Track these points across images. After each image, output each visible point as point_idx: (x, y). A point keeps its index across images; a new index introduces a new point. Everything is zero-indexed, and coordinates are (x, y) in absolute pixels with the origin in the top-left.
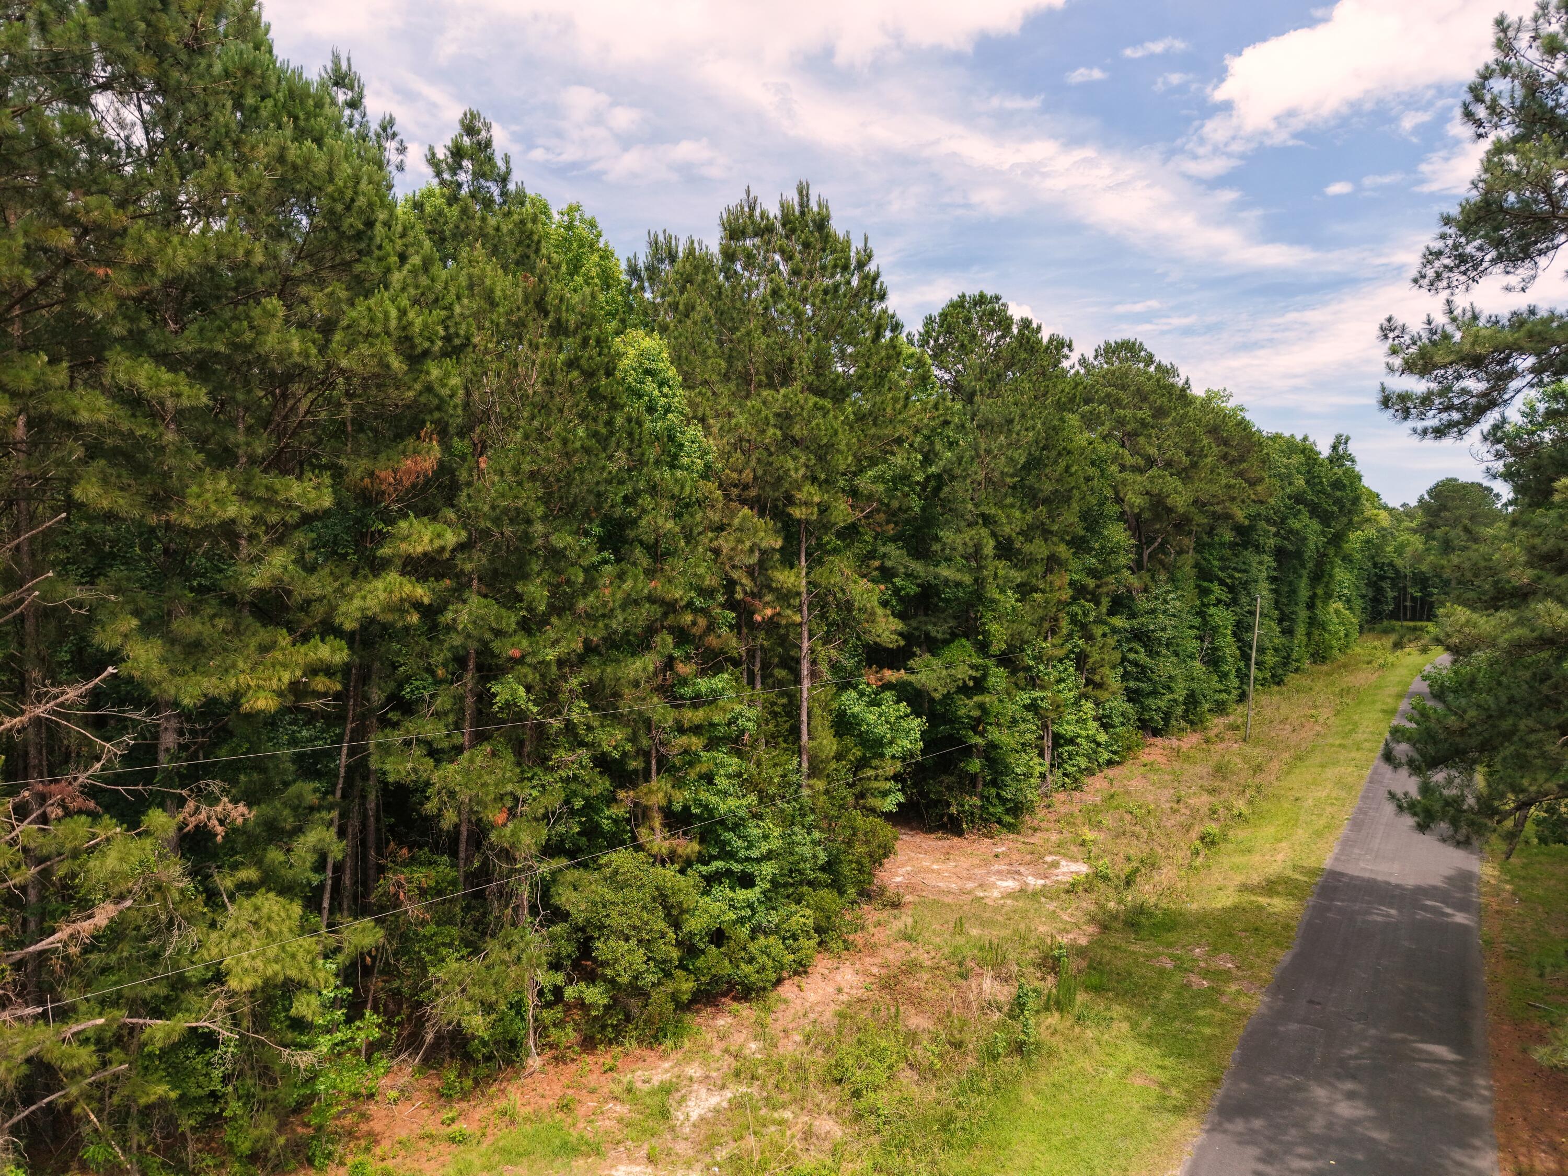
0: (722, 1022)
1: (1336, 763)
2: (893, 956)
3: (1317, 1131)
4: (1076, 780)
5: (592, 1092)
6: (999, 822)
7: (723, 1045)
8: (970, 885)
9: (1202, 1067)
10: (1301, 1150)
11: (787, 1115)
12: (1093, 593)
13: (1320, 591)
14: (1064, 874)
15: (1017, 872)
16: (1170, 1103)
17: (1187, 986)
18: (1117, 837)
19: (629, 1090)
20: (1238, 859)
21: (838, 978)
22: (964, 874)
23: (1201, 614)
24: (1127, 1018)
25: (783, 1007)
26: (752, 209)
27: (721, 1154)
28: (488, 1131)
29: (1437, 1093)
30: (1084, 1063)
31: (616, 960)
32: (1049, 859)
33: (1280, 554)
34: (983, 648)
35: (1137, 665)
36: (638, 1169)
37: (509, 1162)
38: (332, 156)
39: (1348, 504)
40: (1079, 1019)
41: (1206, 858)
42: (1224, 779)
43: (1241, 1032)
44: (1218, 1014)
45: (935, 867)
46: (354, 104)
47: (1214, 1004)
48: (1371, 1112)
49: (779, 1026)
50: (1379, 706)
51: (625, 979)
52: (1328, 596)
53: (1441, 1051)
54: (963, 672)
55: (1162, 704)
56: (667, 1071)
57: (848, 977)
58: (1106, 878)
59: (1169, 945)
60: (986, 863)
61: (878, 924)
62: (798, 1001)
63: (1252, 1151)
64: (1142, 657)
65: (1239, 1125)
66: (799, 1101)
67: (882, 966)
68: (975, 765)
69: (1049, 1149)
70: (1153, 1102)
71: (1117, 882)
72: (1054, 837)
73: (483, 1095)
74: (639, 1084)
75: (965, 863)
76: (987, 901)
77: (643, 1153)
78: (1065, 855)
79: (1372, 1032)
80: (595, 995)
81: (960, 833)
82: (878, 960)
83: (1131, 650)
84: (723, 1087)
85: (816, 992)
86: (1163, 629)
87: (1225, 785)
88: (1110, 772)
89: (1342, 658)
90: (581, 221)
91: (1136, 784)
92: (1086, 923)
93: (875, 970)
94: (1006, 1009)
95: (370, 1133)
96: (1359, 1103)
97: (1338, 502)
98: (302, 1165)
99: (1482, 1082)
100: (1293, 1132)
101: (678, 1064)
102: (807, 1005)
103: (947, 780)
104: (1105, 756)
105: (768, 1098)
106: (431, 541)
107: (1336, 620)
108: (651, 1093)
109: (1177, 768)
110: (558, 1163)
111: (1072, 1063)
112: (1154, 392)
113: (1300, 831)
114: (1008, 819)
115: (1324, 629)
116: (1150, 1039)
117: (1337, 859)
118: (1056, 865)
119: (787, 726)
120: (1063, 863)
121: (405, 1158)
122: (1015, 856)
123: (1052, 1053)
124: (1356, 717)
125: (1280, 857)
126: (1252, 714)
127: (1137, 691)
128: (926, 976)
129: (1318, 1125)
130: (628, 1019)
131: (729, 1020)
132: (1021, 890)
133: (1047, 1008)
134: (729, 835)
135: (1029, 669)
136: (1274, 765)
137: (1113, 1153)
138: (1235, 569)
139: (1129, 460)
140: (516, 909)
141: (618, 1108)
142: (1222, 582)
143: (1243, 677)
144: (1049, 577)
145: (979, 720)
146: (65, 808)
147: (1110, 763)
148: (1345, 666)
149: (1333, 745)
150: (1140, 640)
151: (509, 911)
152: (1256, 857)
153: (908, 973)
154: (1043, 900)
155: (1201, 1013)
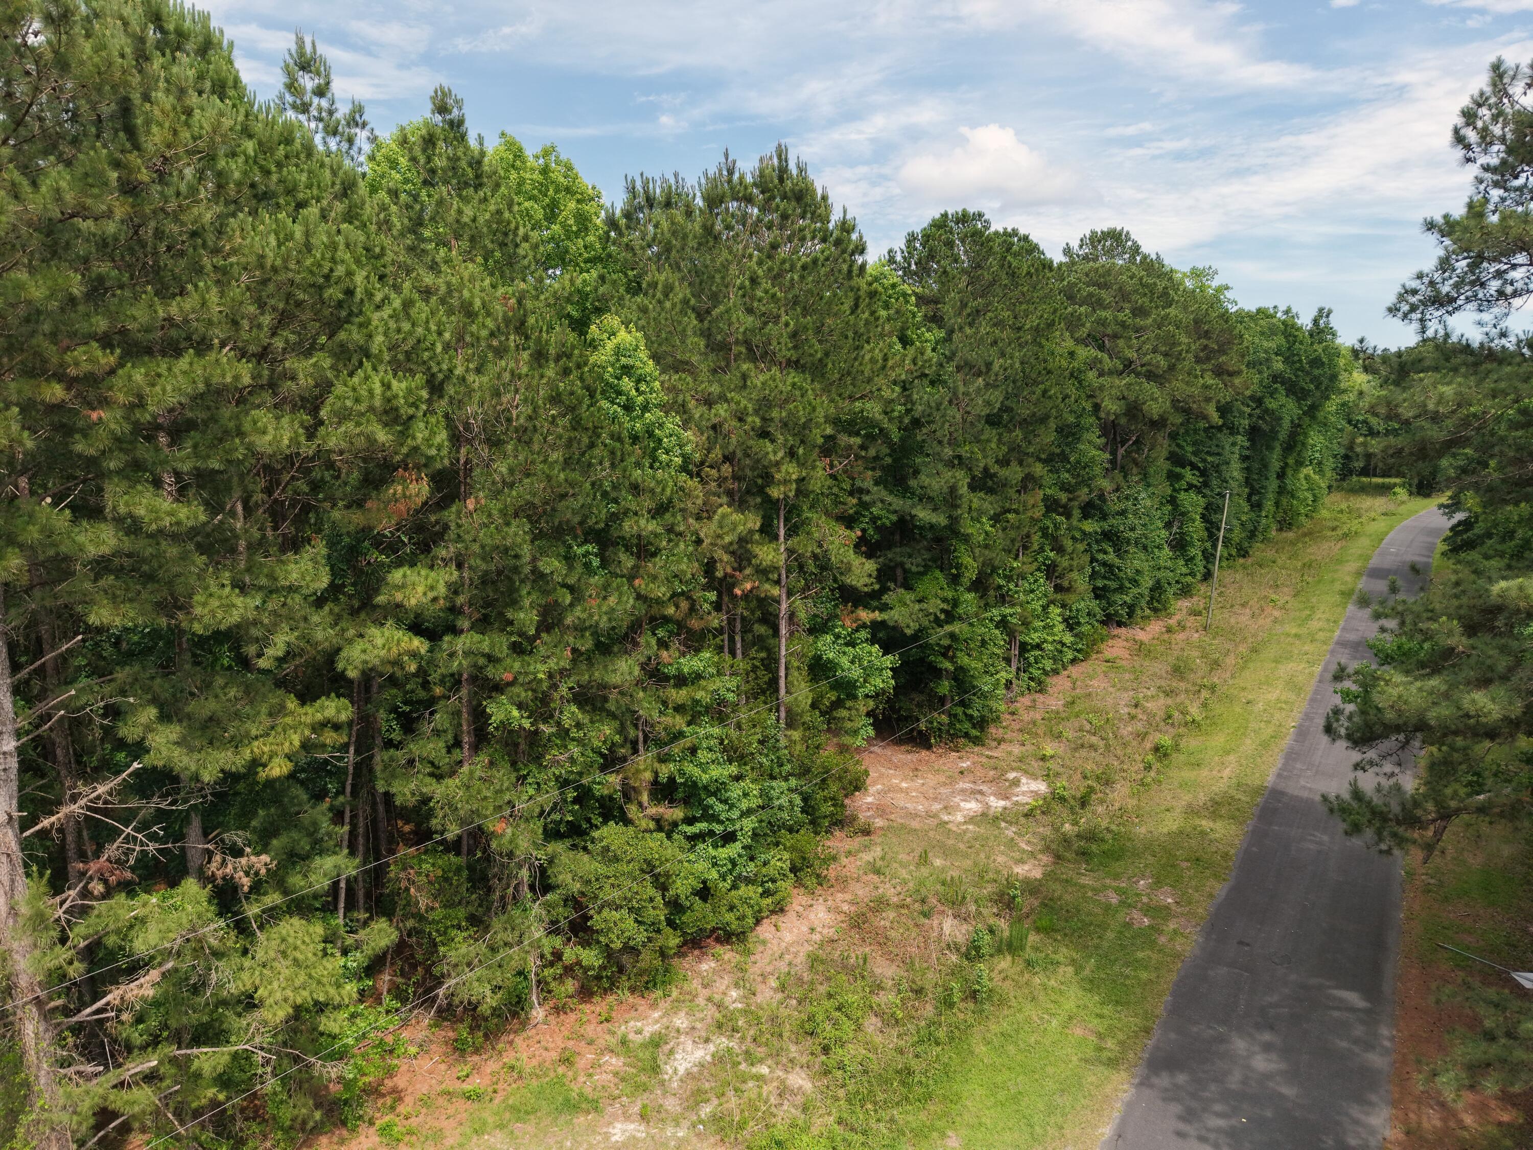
0: (707, 966)
1: (1289, 657)
2: (862, 892)
3: (1233, 1086)
4: (1040, 683)
5: (590, 1043)
6: (967, 735)
7: (706, 992)
8: (936, 807)
9: (1136, 1015)
10: (1218, 1107)
11: (764, 1070)
12: (1065, 507)
13: (1291, 461)
14: (1024, 793)
15: (981, 792)
16: (1106, 1054)
17: (1128, 925)
18: (1076, 749)
19: (624, 1042)
20: (1188, 774)
21: (812, 916)
22: (931, 793)
23: (1173, 501)
24: (1073, 962)
25: (761, 948)
26: (731, 172)
27: (706, 1110)
28: (499, 1087)
29: (1344, 1044)
30: (1030, 1011)
31: (610, 929)
32: (1011, 775)
33: (1254, 432)
34: (955, 580)
35: (1104, 564)
36: (632, 1126)
37: (518, 1120)
38: (307, 226)
39: (1326, 382)
40: (1029, 963)
41: (1158, 772)
42: (1182, 679)
43: (1174, 977)
44: (1155, 956)
45: (904, 785)
46: (320, 92)
47: (1152, 944)
48: (1283, 1066)
49: (756, 969)
50: (1338, 586)
51: (617, 945)
52: (1300, 464)
53: (1353, 998)
54: (935, 606)
55: (1128, 599)
56: (657, 1022)
57: (821, 915)
58: (1062, 799)
59: (1116, 877)
60: (951, 781)
61: (849, 853)
62: (775, 942)
63: (1176, 1108)
64: (1111, 557)
65: (1164, 1080)
66: (776, 1055)
67: (852, 903)
68: (944, 687)
69: (995, 1105)
70: (1090, 1053)
71: (1072, 802)
72: (1016, 750)
73: (493, 1048)
74: (632, 1036)
75: (932, 780)
76: (950, 826)
77: (636, 1109)
78: (1026, 772)
79: (1293, 977)
80: (591, 957)
81: (929, 747)
82: (848, 897)
83: (1099, 551)
84: (707, 1041)
85: (791, 932)
86: (1133, 529)
87: (1182, 685)
88: (1073, 671)
89: (1307, 524)
90: (558, 163)
91: (1098, 684)
92: (1042, 851)
93: (845, 907)
94: (963, 949)
95: (395, 1091)
96: (1274, 1056)
97: (1317, 381)
98: (335, 1125)
99: (1385, 1031)
100: (1213, 1087)
101: (666, 1014)
102: (784, 945)
103: (918, 698)
104: (1070, 655)
105: (747, 1052)
106: (425, 594)
107: (1306, 486)
108: (644, 1046)
109: (1137, 665)
110: (562, 1120)
111: (1020, 1010)
112: (1136, 291)
113: (1248, 742)
114: (974, 733)
115: (1293, 496)
116: (1091, 985)
117: (1279, 776)
118: (1016, 783)
119: (766, 679)
120: (1024, 780)
121: (426, 1115)
122: (979, 773)
123: (1003, 1002)
124: (1314, 600)
125: (1226, 773)
126: (1215, 594)
127: (1105, 588)
128: (892, 915)
129: (1234, 1081)
130: (621, 970)
131: (713, 965)
132: (984, 814)
133: (999, 951)
134: (711, 801)
135: (1000, 587)
136: (1230, 660)
137: (1051, 1110)
138: (1208, 453)
139: (1108, 363)
140: (516, 888)
141: (614, 1061)
142: (1194, 467)
143: (1208, 557)
144: (1023, 497)
145: (949, 647)
146: (105, 882)
147: (1074, 661)
148: (1309, 534)
149: (1288, 635)
150: (1109, 539)
151: (510, 891)
152: (1205, 772)
153: (876, 911)
154: (1003, 824)
155: (1140, 955)
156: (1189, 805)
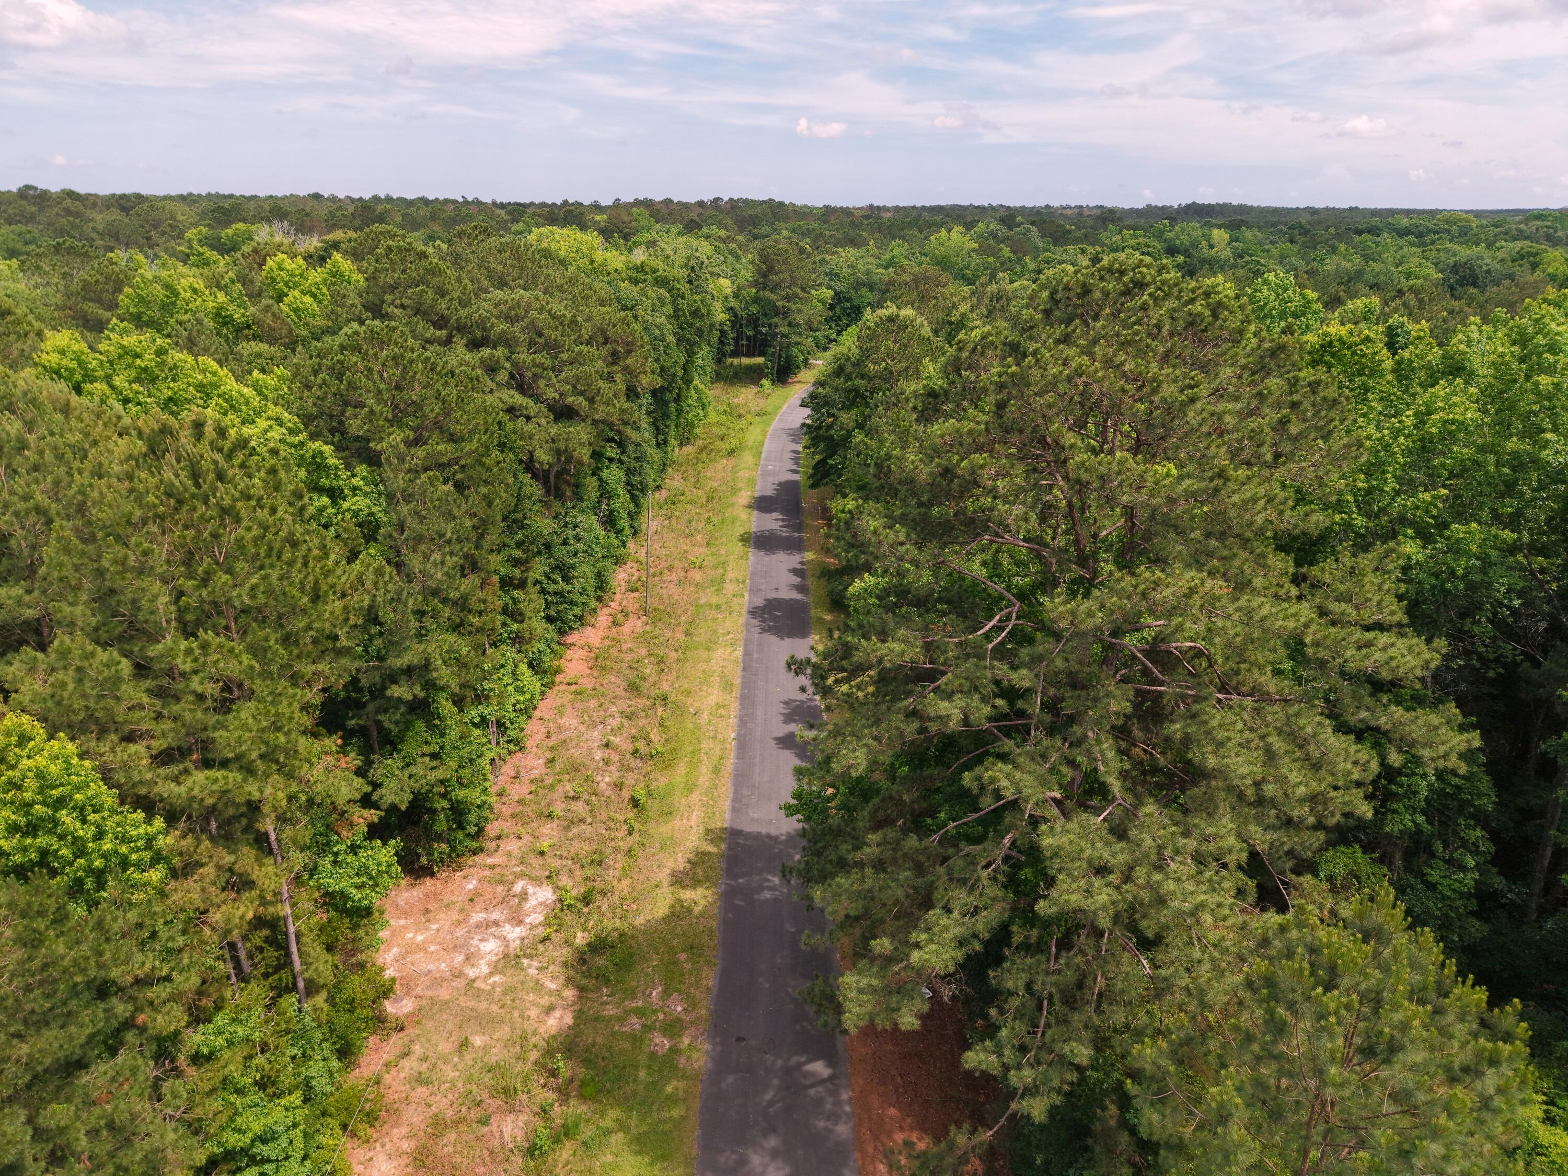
1: (717, 640)
2: (415, 1116)
4: (518, 743)
6: (468, 851)
8: (458, 959)
14: (534, 909)
15: (495, 923)
17: (653, 1055)
18: (568, 828)
20: (664, 829)
22: (448, 941)
24: (620, 1124)
29: (822, 1124)
32: (518, 887)
40: (586, 1145)
41: (641, 833)
43: (698, 1105)
44: (680, 1085)
45: (419, 938)
47: (676, 1071)
50: (737, 530)
52: (690, 381)
53: (820, 1068)
57: (383, 1168)
58: (570, 907)
59: (633, 994)
60: (464, 915)
61: (390, 1066)
68: (441, 822)
71: (579, 905)
72: (515, 847)
75: (445, 921)
78: (530, 877)
79: (779, 1063)
81: (432, 874)
87: (640, 703)
91: (568, 723)
92: (566, 986)
93: (405, 1145)
94: (526, 1146)
99: (845, 1096)
103: (414, 832)
109: (598, 684)
113: (704, 770)
114: (474, 845)
116: (639, 1144)
117: (733, 809)
118: (524, 896)
120: (530, 890)
122: (488, 894)
124: (723, 552)
125: (694, 819)
128: (452, 1136)
132: (505, 955)
133: (558, 1140)
136: (672, 654)
147: (542, 695)
148: (704, 447)
149: (711, 606)
152: (677, 823)
153: (435, 1136)
154: (525, 961)
155: (669, 1089)
156: (673, 874)
